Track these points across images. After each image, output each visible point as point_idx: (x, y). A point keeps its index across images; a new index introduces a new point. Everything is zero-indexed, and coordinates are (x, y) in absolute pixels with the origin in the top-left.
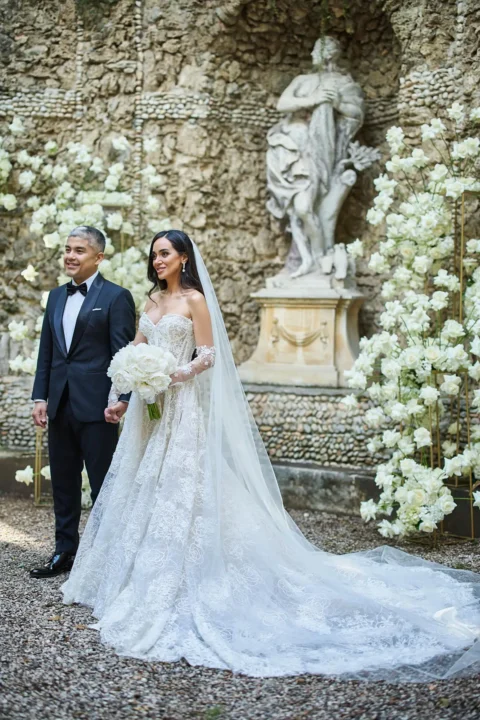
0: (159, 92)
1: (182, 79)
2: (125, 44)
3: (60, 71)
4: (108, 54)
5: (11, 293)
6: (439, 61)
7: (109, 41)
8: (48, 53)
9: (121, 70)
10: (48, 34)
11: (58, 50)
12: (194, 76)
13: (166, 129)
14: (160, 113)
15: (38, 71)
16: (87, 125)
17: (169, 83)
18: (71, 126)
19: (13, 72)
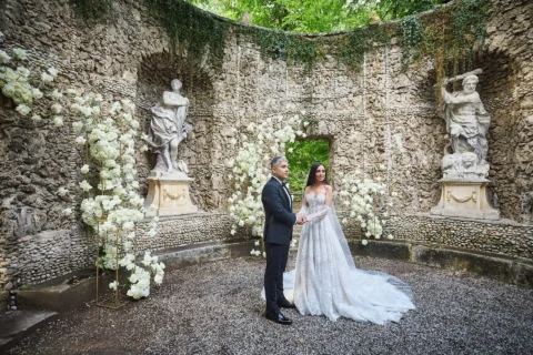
0: (113, 78)
1: (125, 76)
2: (100, 48)
3: (60, 46)
4: (91, 49)
5: (28, 180)
6: (229, 103)
7: (92, 42)
8: (51, 30)
9: (97, 61)
10: (51, 19)
11: (58, 32)
12: (129, 77)
13: (116, 98)
14: (115, 89)
15: (44, 39)
16: (78, 84)
17: (118, 76)
18: (66, 81)
19: (26, 31)
